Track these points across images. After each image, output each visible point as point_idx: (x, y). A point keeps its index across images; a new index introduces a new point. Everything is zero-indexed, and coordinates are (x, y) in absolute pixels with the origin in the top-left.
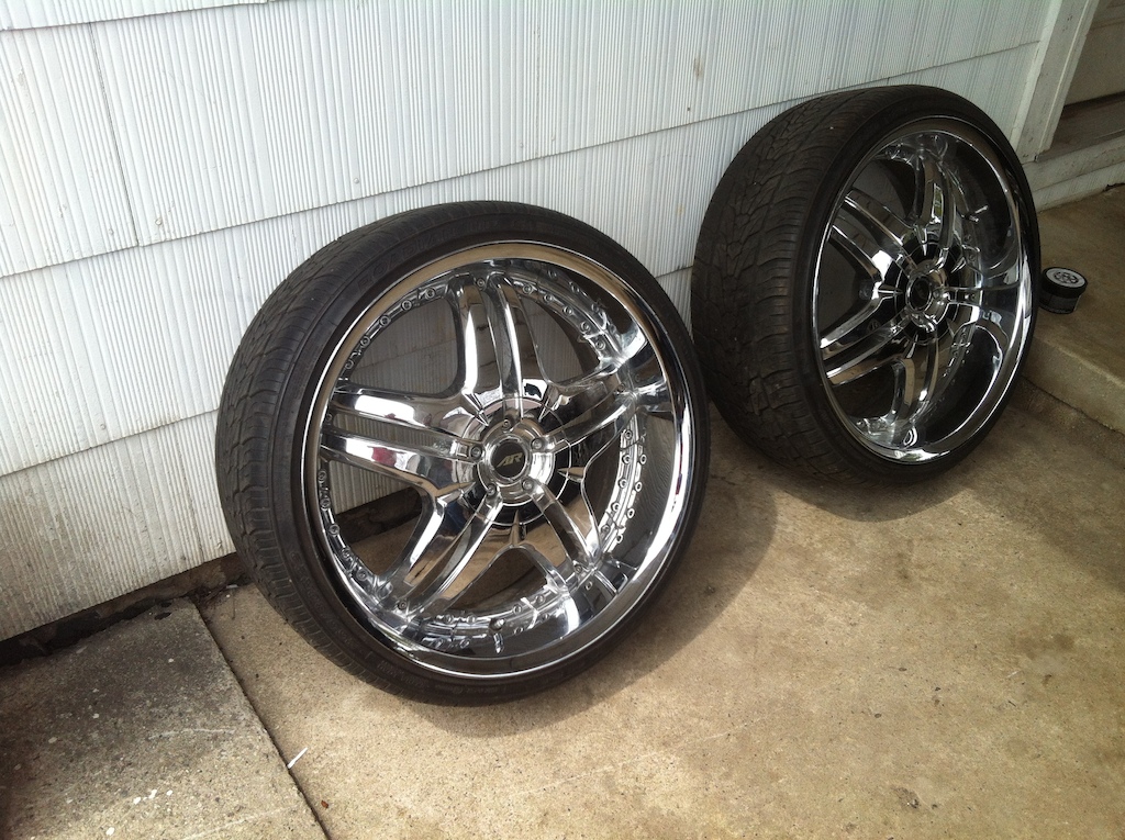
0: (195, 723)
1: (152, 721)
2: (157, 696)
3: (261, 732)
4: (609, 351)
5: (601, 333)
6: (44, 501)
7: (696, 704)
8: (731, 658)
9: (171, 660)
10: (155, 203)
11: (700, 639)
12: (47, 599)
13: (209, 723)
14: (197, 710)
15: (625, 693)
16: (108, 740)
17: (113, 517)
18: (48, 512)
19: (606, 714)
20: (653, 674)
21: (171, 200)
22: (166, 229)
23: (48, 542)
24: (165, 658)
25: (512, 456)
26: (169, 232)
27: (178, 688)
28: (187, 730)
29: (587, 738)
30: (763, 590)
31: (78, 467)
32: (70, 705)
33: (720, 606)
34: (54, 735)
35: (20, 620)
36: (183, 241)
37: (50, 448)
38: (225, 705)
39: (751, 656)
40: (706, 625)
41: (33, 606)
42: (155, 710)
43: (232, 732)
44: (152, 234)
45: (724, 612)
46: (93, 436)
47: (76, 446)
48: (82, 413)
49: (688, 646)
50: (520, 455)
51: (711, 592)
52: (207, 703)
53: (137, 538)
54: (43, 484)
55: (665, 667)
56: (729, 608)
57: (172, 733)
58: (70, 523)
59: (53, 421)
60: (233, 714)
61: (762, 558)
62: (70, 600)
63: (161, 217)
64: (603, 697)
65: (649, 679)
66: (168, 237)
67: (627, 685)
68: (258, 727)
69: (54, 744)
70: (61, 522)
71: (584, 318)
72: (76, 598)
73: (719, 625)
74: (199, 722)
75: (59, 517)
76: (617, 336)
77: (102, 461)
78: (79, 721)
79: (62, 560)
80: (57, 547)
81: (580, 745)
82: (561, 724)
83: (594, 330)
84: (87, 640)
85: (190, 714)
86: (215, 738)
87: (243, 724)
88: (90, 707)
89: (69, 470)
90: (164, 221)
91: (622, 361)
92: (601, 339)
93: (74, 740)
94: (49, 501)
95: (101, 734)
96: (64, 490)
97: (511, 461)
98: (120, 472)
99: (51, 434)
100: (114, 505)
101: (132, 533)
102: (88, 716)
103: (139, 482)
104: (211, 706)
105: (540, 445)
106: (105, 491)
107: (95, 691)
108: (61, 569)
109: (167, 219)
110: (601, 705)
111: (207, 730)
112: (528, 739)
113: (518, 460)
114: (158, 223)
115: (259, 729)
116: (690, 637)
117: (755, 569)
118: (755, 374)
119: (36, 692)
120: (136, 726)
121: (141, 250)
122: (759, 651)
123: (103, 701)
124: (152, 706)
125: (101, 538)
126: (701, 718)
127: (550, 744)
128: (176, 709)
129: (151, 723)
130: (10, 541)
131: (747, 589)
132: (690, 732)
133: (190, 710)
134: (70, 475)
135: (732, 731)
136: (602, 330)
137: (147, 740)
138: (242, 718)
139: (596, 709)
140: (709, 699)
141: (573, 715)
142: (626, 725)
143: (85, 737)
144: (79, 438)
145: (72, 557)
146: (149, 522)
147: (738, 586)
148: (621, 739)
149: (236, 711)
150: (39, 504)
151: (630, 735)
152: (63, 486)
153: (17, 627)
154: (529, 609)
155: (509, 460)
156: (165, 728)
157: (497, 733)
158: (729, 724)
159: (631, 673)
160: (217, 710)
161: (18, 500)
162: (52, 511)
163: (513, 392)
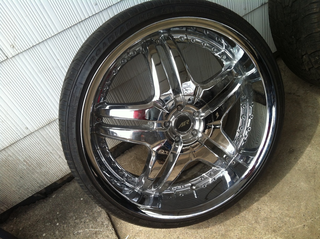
0: (89, 226)
1: (75, 226)
2: (77, 215)
3: (112, 230)
4: (228, 59)
5: (223, 51)
6: (16, 157)
7: (287, 210)
8: (303, 185)
9: (82, 199)
10: (7, 39)
11: (288, 176)
12: (33, 186)
13: (94, 226)
14: (90, 221)
15: (255, 205)
16: (61, 234)
17: (45, 156)
18: (19, 160)
19: (247, 216)
20: (267, 195)
21: (13, 36)
22: (17, 49)
23: (25, 169)
24: (80, 198)
25: (185, 122)
26: (19, 49)
27: (84, 211)
28: (86, 229)
29: (239, 228)
30: (317, 149)
31: (24, 143)
32: (50, 219)
33: (297, 159)
34: (45, 232)
35: (26, 194)
36: (27, 51)
37: (9, 140)
38: (99, 218)
39: (312, 183)
40: (290, 169)
41: (29, 189)
42: (76, 221)
43: (102, 230)
44: (12, 52)
45: (298, 162)
46: (24, 132)
47: (19, 137)
48: (16, 126)
49: (283, 180)
50: (188, 121)
51: (292, 151)
52: (93, 217)
53: (58, 160)
54: (13, 152)
55: (273, 191)
56: (301, 159)
57: (82, 231)
58: (30, 162)
59: (6, 131)
60: (102, 222)
61: (315, 132)
62: (42, 184)
63: (12, 44)
64: (245, 208)
65: (265, 198)
66: (19, 52)
67: (256, 201)
68: (110, 227)
69: (44, 237)
70: (27, 162)
71: (213, 46)
72: (43, 183)
73: (297, 168)
74: (90, 226)
75: (24, 161)
76: (231, 50)
77: (32, 139)
78: (52, 226)
79: (33, 173)
80: (29, 170)
81: (236, 232)
82: (228, 222)
83: (219, 50)
84: (56, 192)
85: (88, 222)
86: (96, 233)
87: (105, 226)
88: (56, 220)
89: (20, 145)
90: (14, 45)
91: (235, 62)
92: (224, 54)
93: (50, 235)
94: (18, 157)
95: (59, 232)
96: (22, 152)
97: (185, 125)
98: (41, 141)
99: (7, 136)
100: (44, 152)
101: (55, 159)
102: (55, 224)
103: (50, 143)
104: (94, 219)
105: (197, 114)
106: (38, 149)
107: (58, 213)
108: (33, 176)
109: (15, 44)
110: (244, 212)
111: (93, 230)
112: (214, 230)
113: (187, 123)
114: (12, 47)
115: (111, 228)
116: (283, 175)
117: (312, 138)
118: (305, 53)
119: (40, 214)
120: (70, 228)
121: (10, 59)
122: (316, 181)
123: (60, 217)
124: (75, 219)
125: (44, 163)
126: (290, 217)
127: (223, 232)
128: (83, 220)
129: (75, 227)
130: (10, 172)
131: (309, 149)
132: (286, 224)
133: (87, 221)
134: (22, 147)
135: (306, 224)
136: (223, 49)
137: (73, 234)
138: (105, 224)
139: (243, 214)
140: (294, 207)
141: (233, 217)
142: (256, 222)
143: (54, 233)
144: (19, 134)
145: (36, 171)
146: (60, 154)
147: (304, 147)
148: (254, 229)
149: (103, 220)
150: (15, 158)
151: (258, 227)
152: (21, 151)
153: (26, 196)
154: (207, 178)
155: (183, 124)
156: (79, 229)
157: (201, 227)
158: (304, 220)
159: (257, 195)
160: (96, 220)
161: (6, 159)
162: (21, 160)
163: (179, 94)
